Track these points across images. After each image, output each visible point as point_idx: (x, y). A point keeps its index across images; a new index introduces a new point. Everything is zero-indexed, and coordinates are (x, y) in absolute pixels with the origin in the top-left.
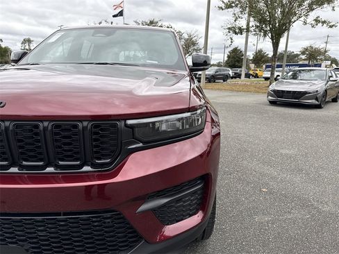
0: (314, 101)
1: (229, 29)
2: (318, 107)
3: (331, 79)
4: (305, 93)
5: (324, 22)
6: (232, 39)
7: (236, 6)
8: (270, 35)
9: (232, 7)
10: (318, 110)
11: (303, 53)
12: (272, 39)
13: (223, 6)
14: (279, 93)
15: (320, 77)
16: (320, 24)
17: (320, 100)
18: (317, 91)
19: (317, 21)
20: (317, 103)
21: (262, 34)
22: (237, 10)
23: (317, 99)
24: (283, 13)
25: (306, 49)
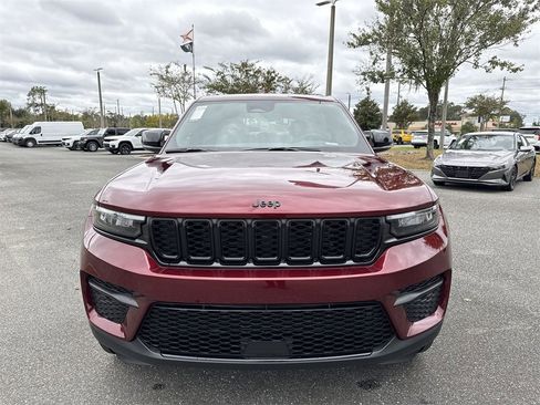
0: (500, 181)
1: (364, 74)
2: (507, 189)
3: (522, 148)
4: (488, 169)
5: (503, 65)
6: (368, 89)
7: (374, 42)
8: (425, 83)
9: (368, 43)
10: (507, 193)
11: (470, 106)
12: (428, 88)
13: (355, 41)
14: (449, 170)
15: (506, 146)
16: (498, 68)
17: (508, 179)
18: (504, 167)
19: (494, 63)
20: (504, 183)
21: (413, 81)
22: (375, 47)
23: (504, 178)
24: (443, 51)
25: (475, 100)
